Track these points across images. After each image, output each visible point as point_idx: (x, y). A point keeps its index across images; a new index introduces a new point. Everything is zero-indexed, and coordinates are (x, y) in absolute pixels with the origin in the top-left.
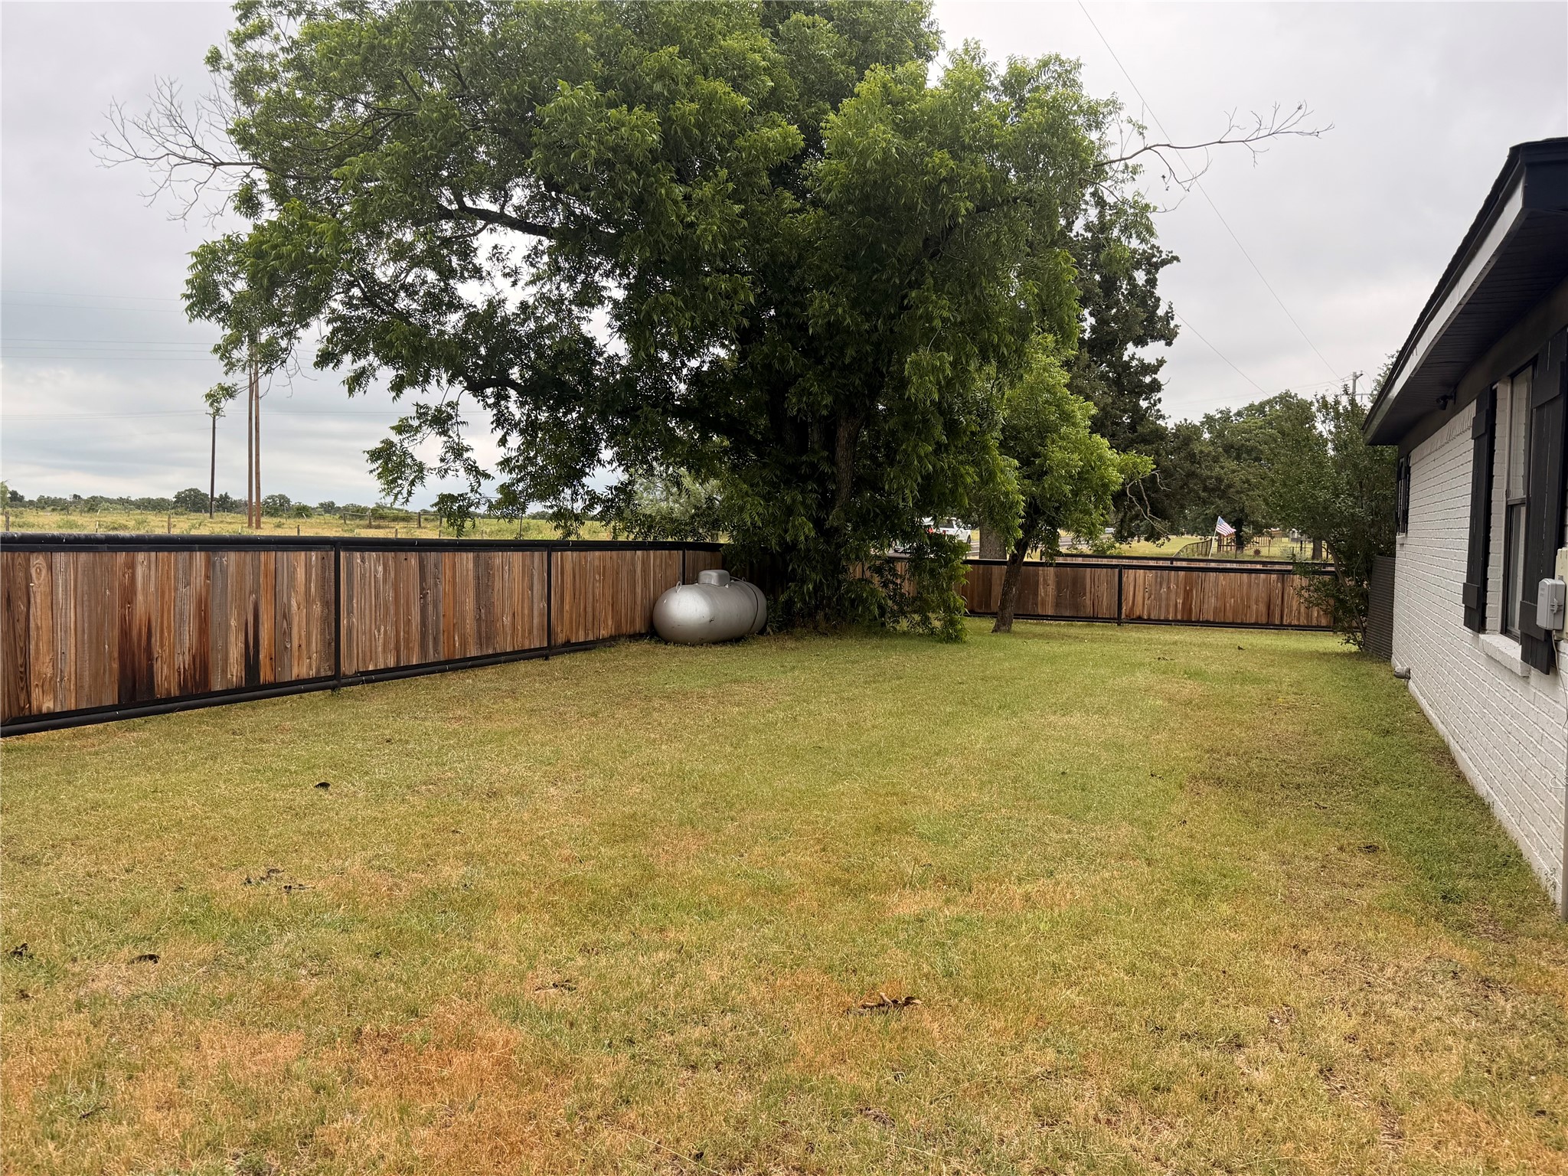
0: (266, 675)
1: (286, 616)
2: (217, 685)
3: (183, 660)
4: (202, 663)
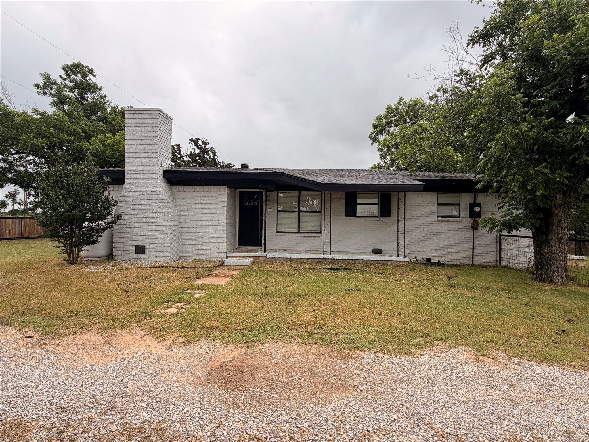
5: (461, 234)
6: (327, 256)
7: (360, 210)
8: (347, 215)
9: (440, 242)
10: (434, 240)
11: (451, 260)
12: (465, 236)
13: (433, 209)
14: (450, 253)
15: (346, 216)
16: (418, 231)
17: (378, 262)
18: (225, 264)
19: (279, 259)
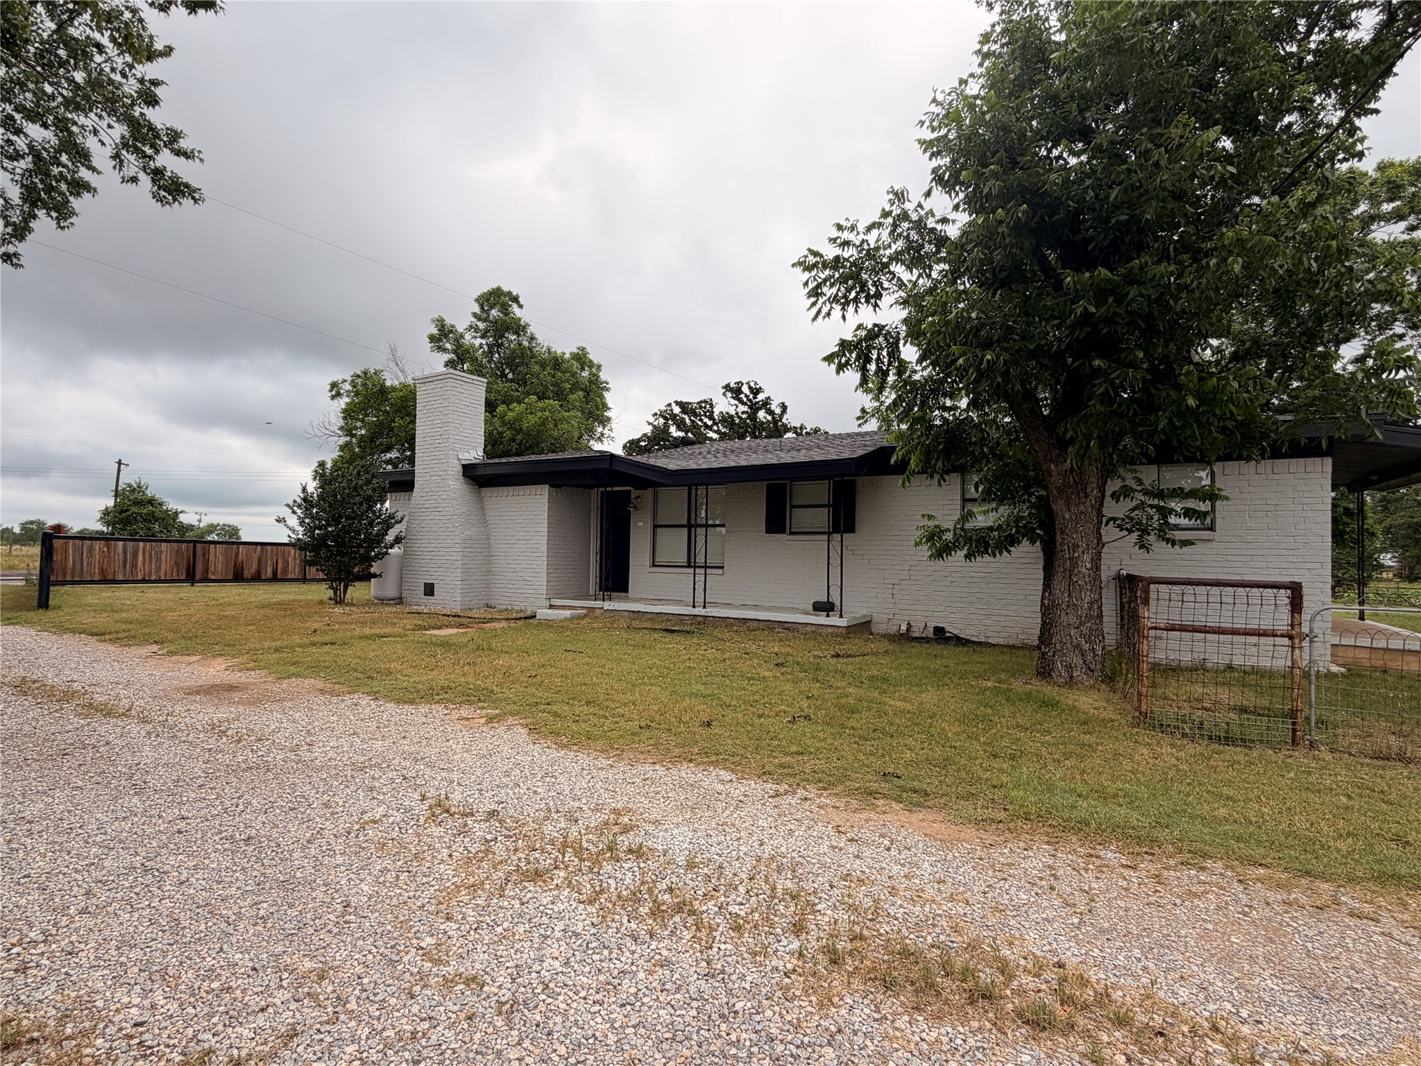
0: (279, 576)
1: (288, 563)
2: (263, 577)
3: (253, 571)
4: (259, 572)
5: (1020, 571)
6: (699, 611)
7: (800, 518)
8: (769, 530)
9: (966, 590)
10: (954, 584)
11: (996, 634)
12: (1029, 577)
13: (950, 512)
14: (994, 618)
15: (767, 532)
16: (915, 563)
17: (786, 625)
18: (538, 617)
19: (622, 614)
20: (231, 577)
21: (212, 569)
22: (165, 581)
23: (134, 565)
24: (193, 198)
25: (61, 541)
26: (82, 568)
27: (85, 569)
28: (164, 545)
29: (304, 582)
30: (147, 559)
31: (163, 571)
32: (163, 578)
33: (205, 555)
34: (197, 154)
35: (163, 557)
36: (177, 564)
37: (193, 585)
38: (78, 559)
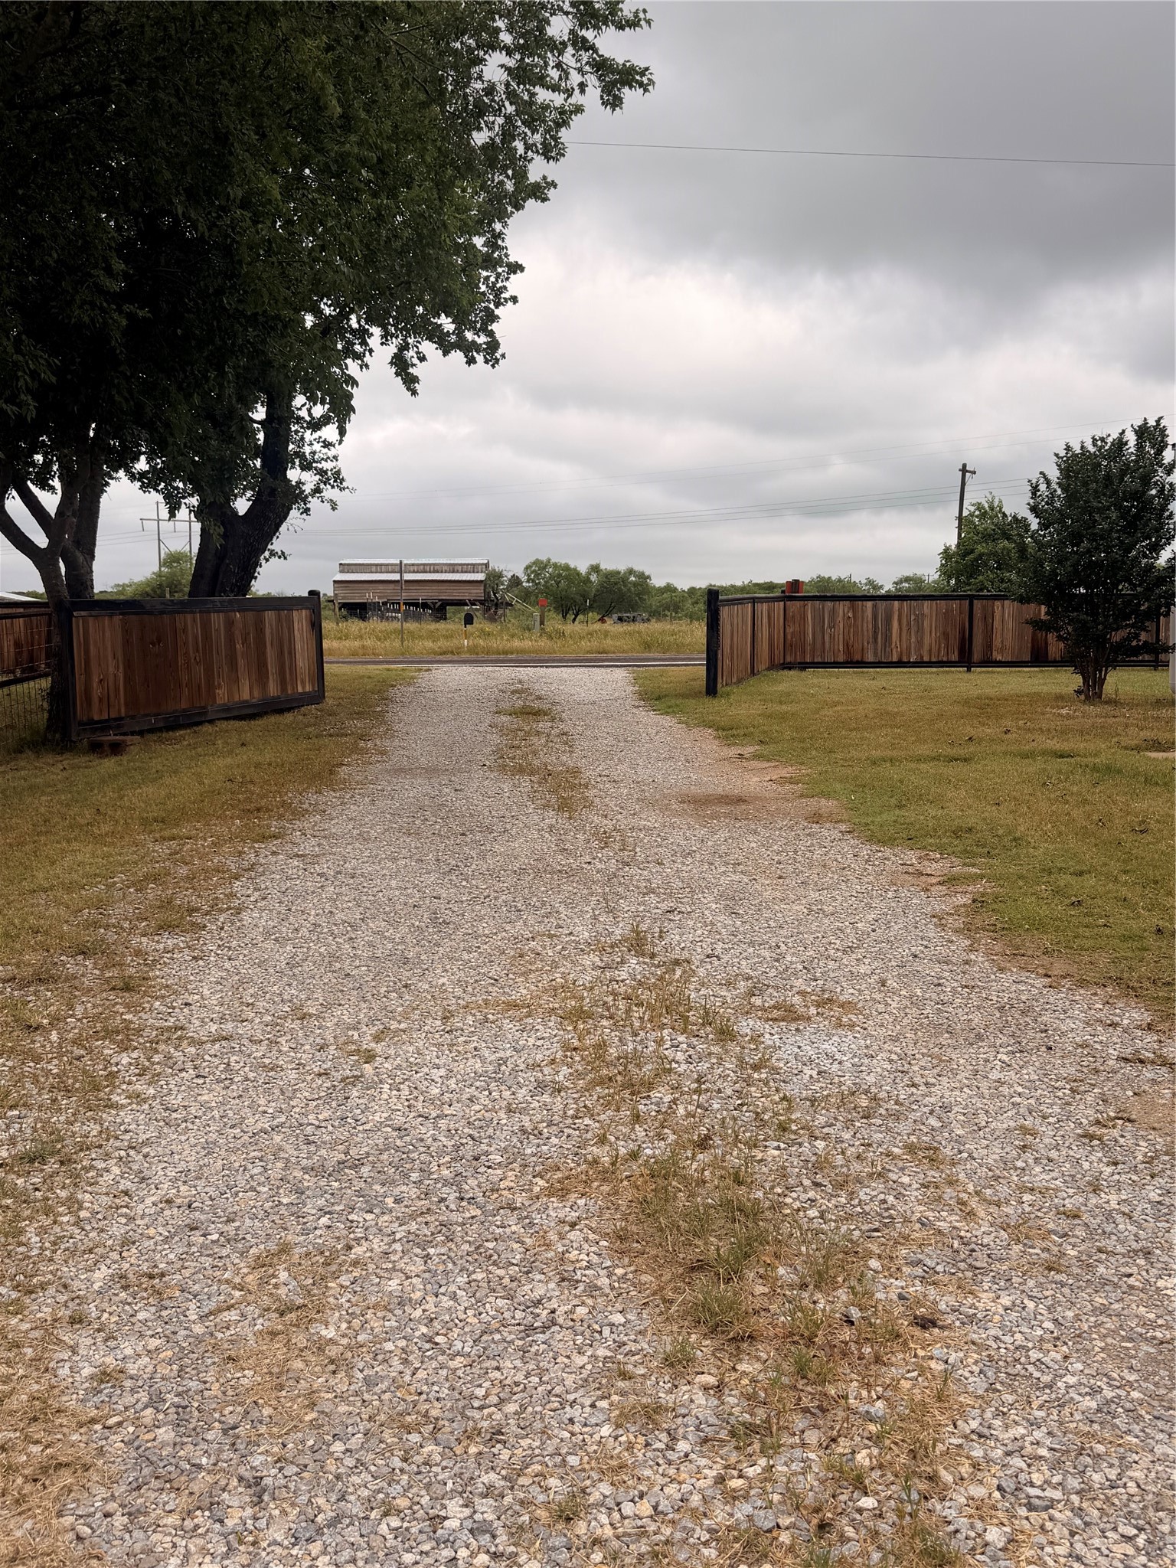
20: (1027, 658)
21: (997, 642)
22: (930, 664)
23: (887, 638)
24: (641, 85)
25: (798, 604)
26: (824, 643)
27: (827, 645)
28: (926, 604)
29: (1156, 668)
30: (905, 628)
31: (926, 647)
32: (926, 659)
33: (988, 618)
34: (641, 15)
35: (926, 623)
36: (946, 635)
37: (969, 670)
38: (818, 629)
